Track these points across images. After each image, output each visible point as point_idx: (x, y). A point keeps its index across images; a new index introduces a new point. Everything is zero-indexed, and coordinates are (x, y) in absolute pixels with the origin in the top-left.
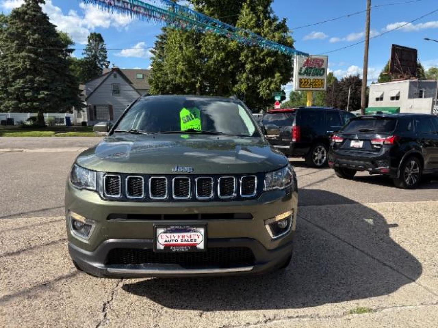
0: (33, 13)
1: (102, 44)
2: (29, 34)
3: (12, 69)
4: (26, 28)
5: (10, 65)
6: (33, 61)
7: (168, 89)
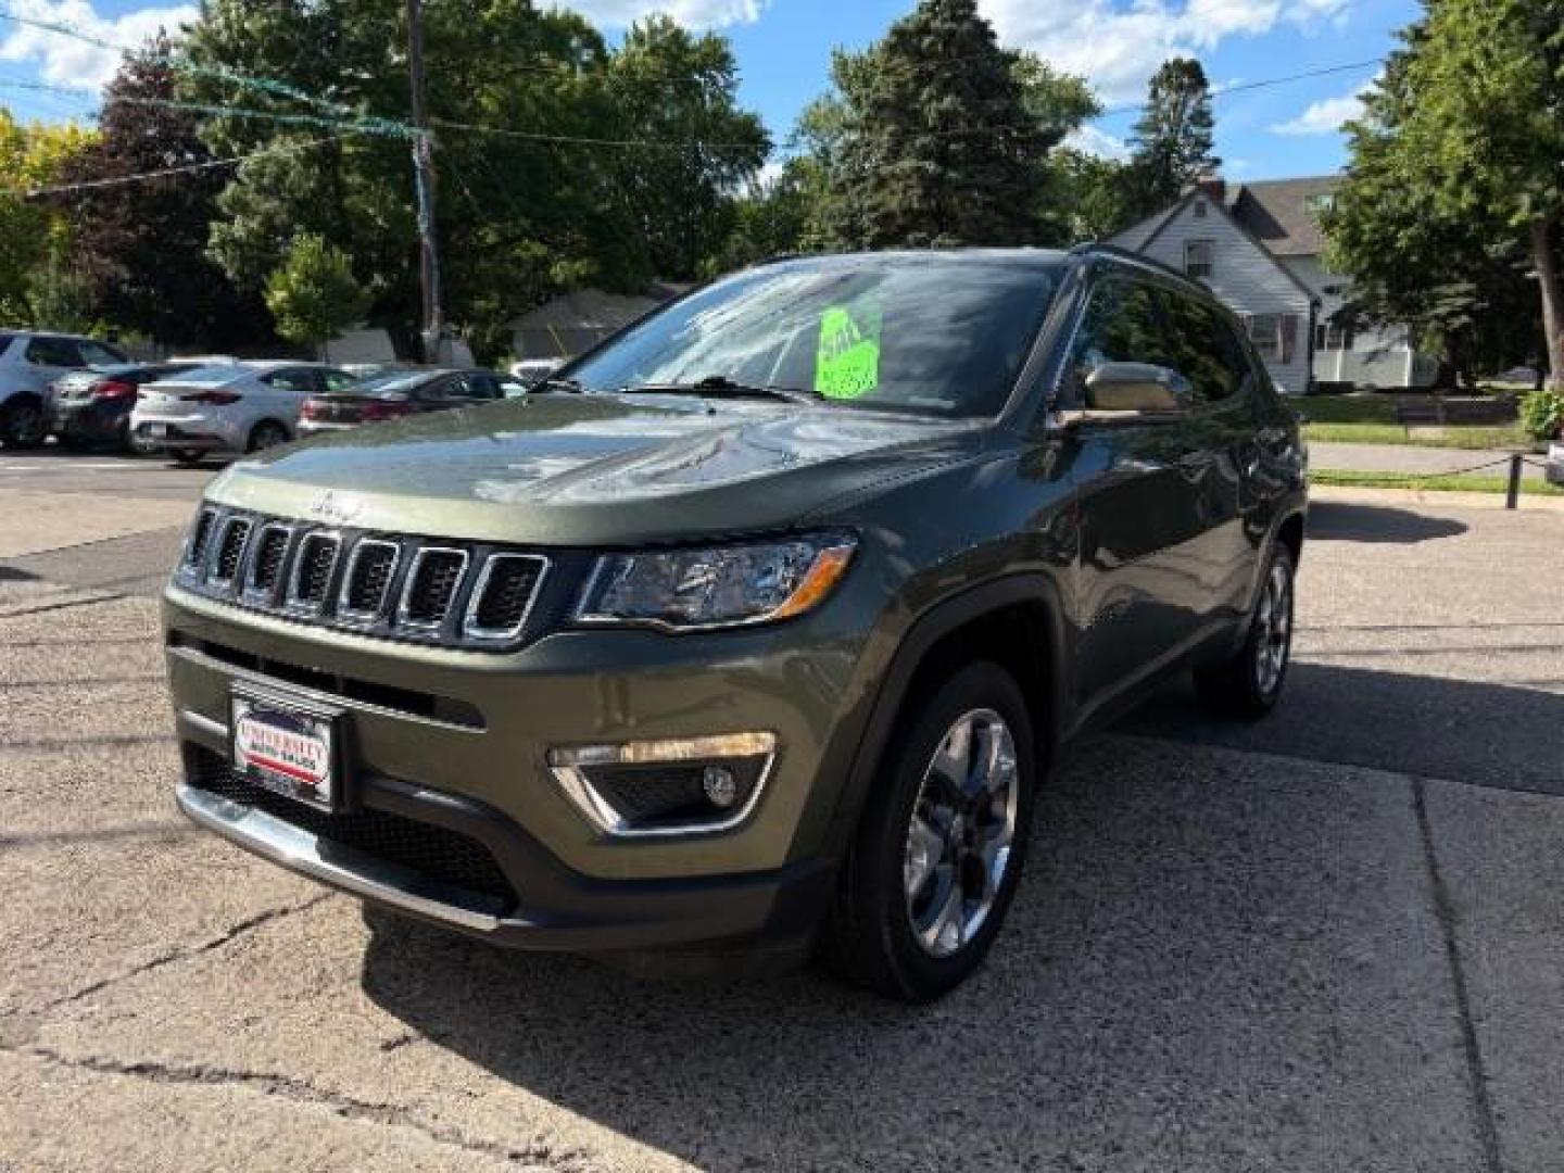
0: (947, 26)
1: (1200, 94)
2: (930, 99)
3: (873, 215)
4: (923, 79)
5: (867, 203)
6: (931, 184)
7: (1402, 243)
